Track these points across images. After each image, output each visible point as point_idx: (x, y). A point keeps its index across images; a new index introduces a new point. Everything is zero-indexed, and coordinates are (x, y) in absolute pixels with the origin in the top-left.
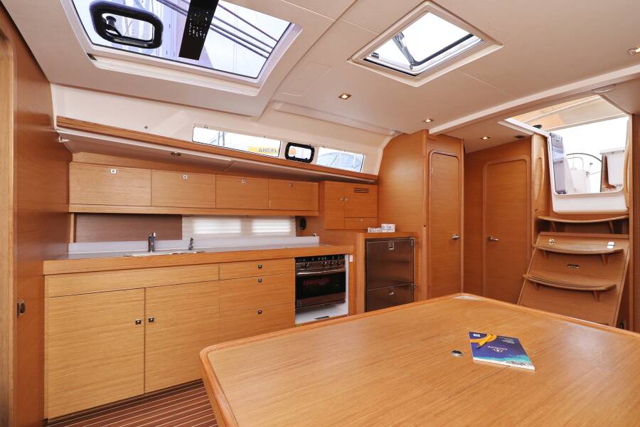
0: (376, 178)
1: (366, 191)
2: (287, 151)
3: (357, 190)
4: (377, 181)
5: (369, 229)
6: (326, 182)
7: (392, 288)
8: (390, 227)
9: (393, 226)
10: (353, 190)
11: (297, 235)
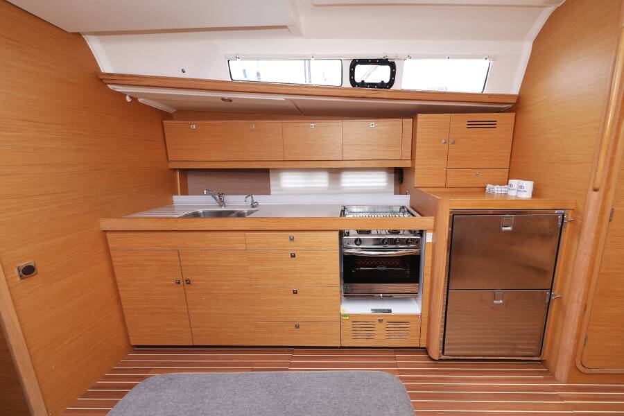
0: (514, 101)
1: (492, 125)
2: (352, 73)
3: (472, 125)
4: (514, 106)
5: (489, 186)
6: (419, 115)
7: (499, 292)
8: (522, 187)
9: (528, 186)
10: (465, 124)
11: (396, 193)
